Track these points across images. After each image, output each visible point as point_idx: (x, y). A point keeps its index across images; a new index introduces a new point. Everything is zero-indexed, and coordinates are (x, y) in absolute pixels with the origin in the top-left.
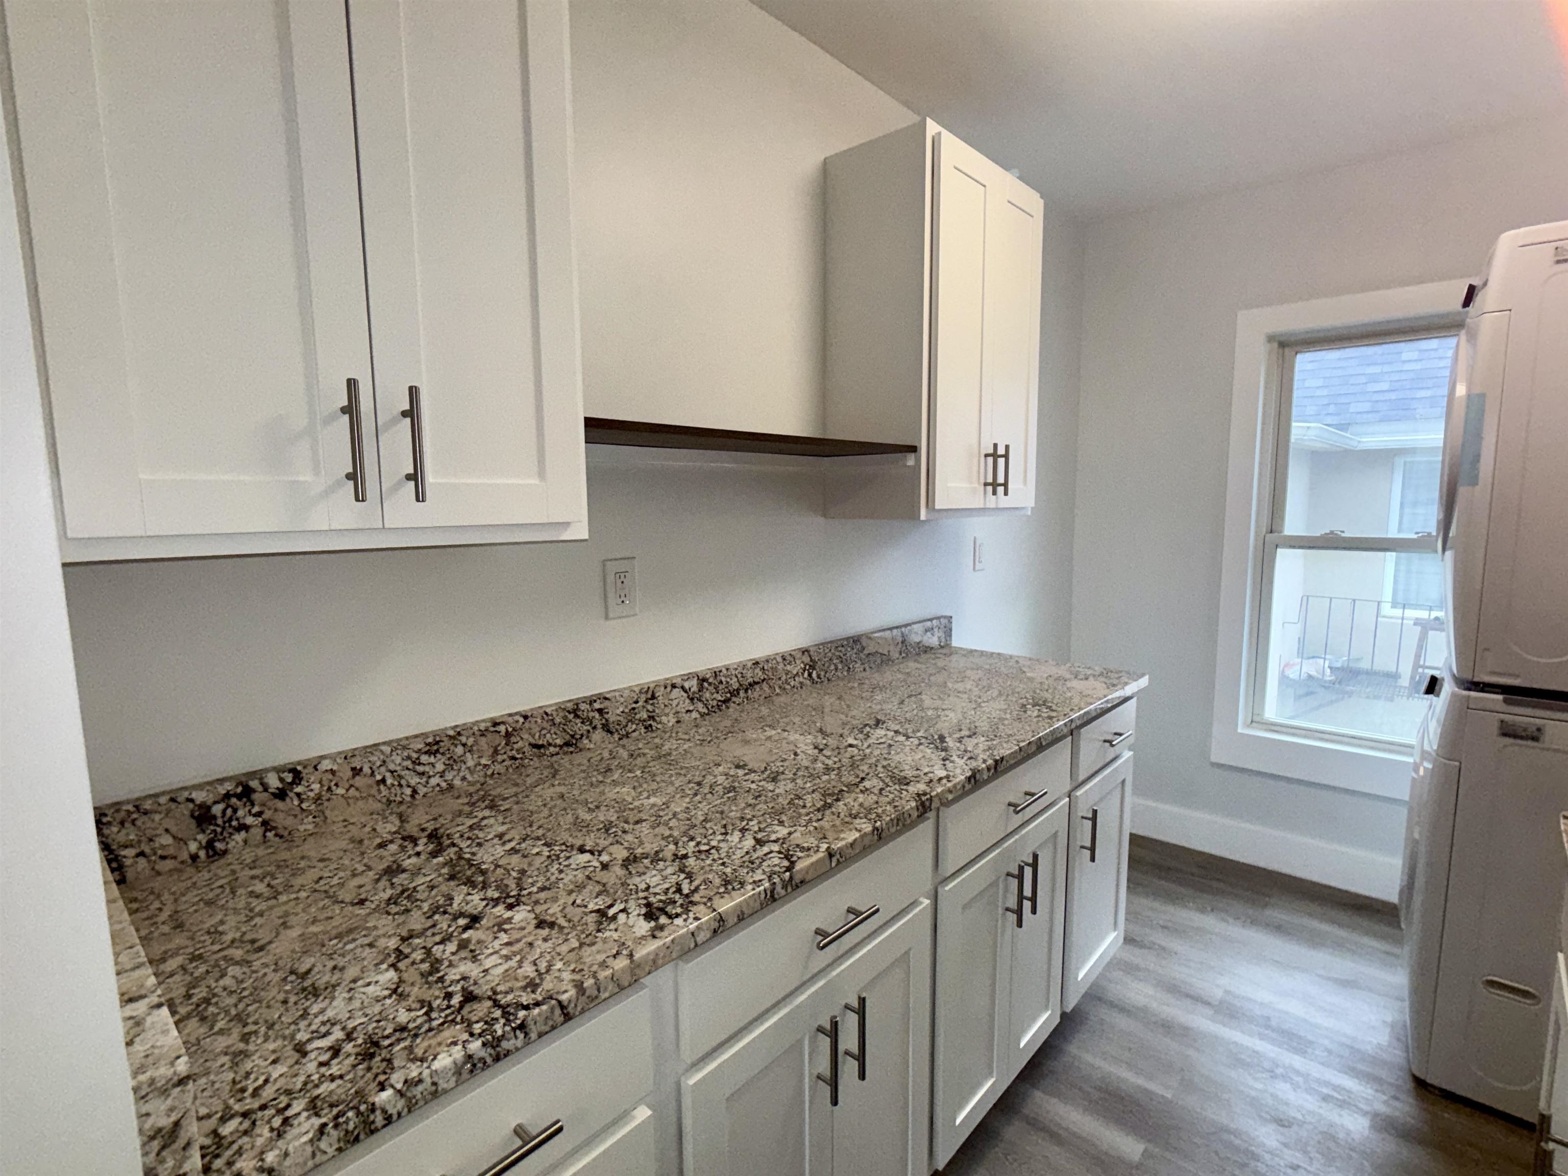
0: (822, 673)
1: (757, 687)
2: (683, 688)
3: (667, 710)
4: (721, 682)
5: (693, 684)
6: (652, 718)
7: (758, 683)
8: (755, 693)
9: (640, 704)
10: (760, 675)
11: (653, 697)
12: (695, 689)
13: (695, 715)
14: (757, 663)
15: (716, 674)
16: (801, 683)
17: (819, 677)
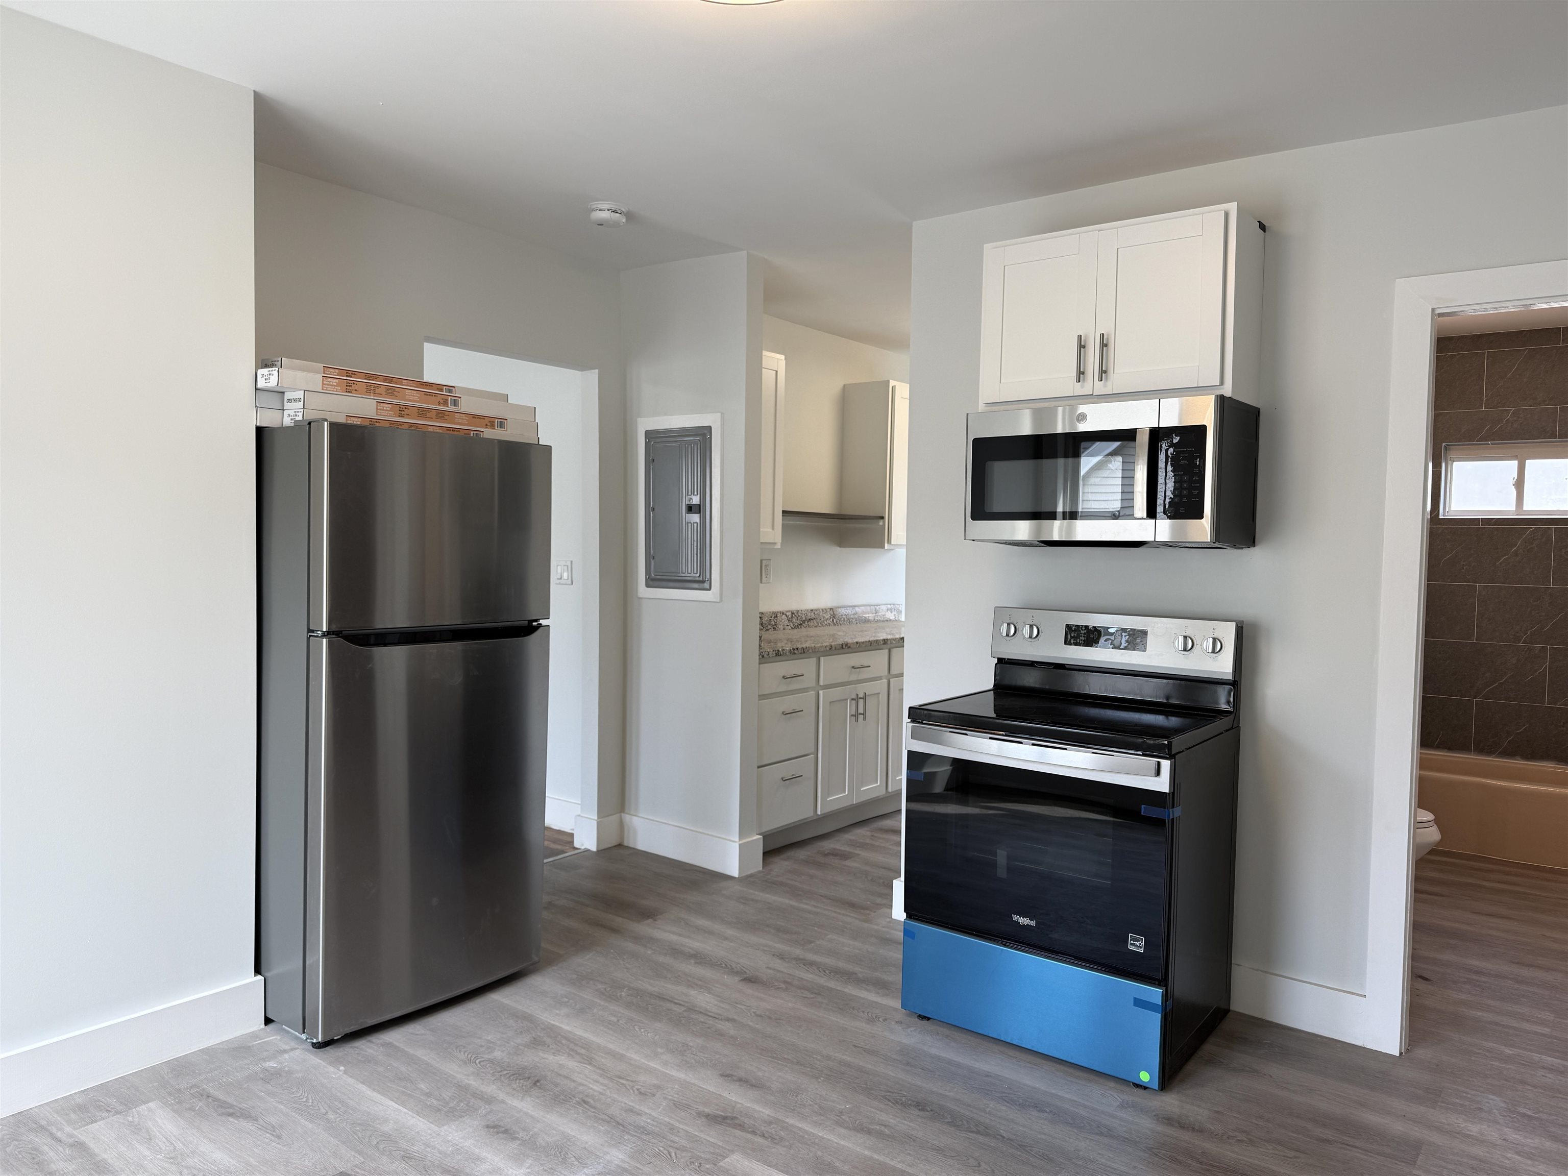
0: (838, 621)
1: (812, 621)
2: (786, 615)
3: (781, 623)
4: (799, 616)
5: (789, 614)
6: (776, 625)
7: (812, 619)
8: (811, 624)
9: (772, 618)
10: (813, 616)
11: (776, 617)
12: (790, 616)
13: (789, 627)
14: (812, 610)
15: (797, 611)
16: (829, 623)
17: (837, 622)
